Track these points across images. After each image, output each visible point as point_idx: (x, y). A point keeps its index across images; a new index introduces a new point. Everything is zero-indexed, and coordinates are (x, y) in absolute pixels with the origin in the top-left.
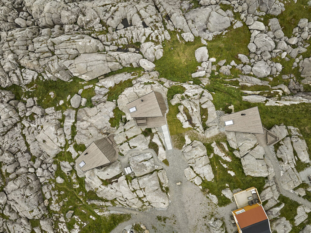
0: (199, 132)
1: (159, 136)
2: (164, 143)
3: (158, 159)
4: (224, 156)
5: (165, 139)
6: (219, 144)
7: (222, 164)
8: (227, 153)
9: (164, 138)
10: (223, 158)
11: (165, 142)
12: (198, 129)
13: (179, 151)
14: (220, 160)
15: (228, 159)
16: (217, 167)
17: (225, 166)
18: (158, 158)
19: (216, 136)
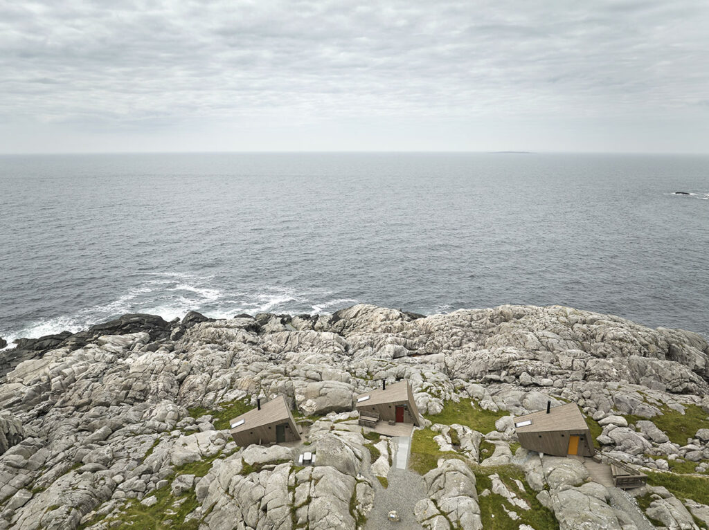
0: (468, 457)
1: (388, 445)
2: (393, 456)
3: (369, 468)
4: (512, 498)
5: (398, 453)
6: (504, 478)
7: (507, 511)
8: (521, 494)
9: (397, 451)
10: (511, 501)
11: (395, 455)
12: (467, 454)
13: (417, 475)
14: (503, 505)
15: (522, 504)
16: (493, 516)
17: (513, 515)
18: (372, 467)
19: (502, 467)
